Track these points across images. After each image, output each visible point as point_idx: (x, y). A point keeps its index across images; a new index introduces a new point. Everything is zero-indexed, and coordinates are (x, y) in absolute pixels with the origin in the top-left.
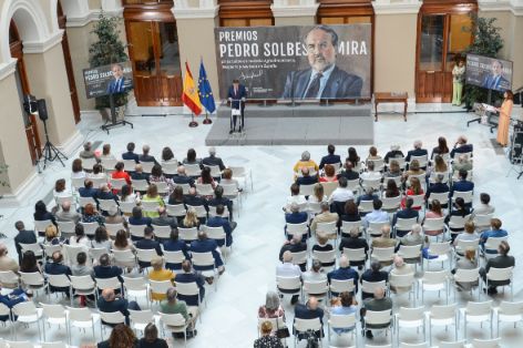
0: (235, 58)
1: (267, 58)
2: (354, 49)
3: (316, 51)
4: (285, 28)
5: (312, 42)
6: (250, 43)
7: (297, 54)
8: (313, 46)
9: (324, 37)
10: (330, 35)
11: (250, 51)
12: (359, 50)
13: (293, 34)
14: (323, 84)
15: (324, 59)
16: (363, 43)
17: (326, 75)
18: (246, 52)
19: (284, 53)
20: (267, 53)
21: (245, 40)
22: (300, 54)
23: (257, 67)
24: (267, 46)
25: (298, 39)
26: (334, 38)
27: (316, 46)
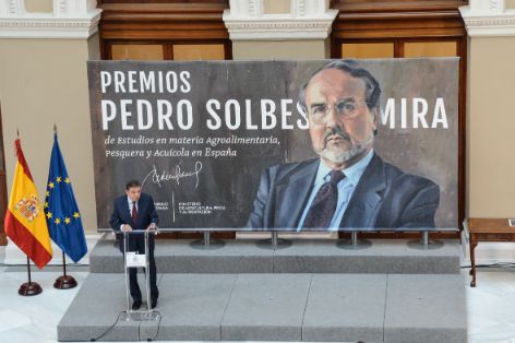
0: (136, 133)
1: (213, 134)
2: (419, 117)
3: (329, 119)
4: (255, 67)
5: (321, 100)
7: (285, 126)
8: (321, 108)
9: (348, 88)
10: (361, 83)
11: (173, 119)
12: (429, 117)
13: (276, 79)
14: (344, 194)
15: (347, 138)
16: (440, 102)
17: (353, 175)
18: (164, 119)
19: (253, 124)
20: (214, 123)
21: (161, 90)
22: (291, 127)
23: (190, 154)
24: (213, 106)
25: (286, 91)
26: (371, 91)
27: (330, 107)
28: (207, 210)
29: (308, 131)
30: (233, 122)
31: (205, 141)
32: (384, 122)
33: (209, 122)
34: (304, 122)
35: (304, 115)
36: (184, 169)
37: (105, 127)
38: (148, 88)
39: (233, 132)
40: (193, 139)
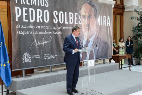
0: (29, 23)
6: (43, 9)
8: (84, 17)
11: (43, 17)
12: (106, 22)
16: (109, 18)
18: (39, 18)
20: (56, 21)
21: (39, 5)
22: (77, 23)
23: (48, 33)
24: (55, 13)
25: (76, 10)
26: (95, 12)
27: (86, 17)
28: (53, 57)
30: (61, 21)
31: (53, 28)
32: (98, 23)
33: (54, 20)
34: (80, 22)
35: (80, 19)
36: (46, 40)
37: (17, 20)
38: (34, 3)
39: (61, 24)
40: (49, 27)
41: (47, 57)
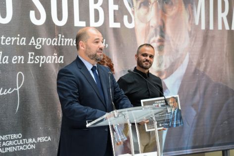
2: (222, 17)
7: (112, 24)
12: (230, 19)
19: (81, 20)
20: (38, 16)
22: (118, 25)
23: (10, 60)
28: (30, 144)
29: (133, 30)
30: (60, 17)
31: (28, 42)
32: (197, 23)
33: (32, 13)
34: (130, 21)
35: (130, 10)
39: (59, 28)
40: (13, 39)
41: (4, 147)
